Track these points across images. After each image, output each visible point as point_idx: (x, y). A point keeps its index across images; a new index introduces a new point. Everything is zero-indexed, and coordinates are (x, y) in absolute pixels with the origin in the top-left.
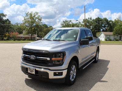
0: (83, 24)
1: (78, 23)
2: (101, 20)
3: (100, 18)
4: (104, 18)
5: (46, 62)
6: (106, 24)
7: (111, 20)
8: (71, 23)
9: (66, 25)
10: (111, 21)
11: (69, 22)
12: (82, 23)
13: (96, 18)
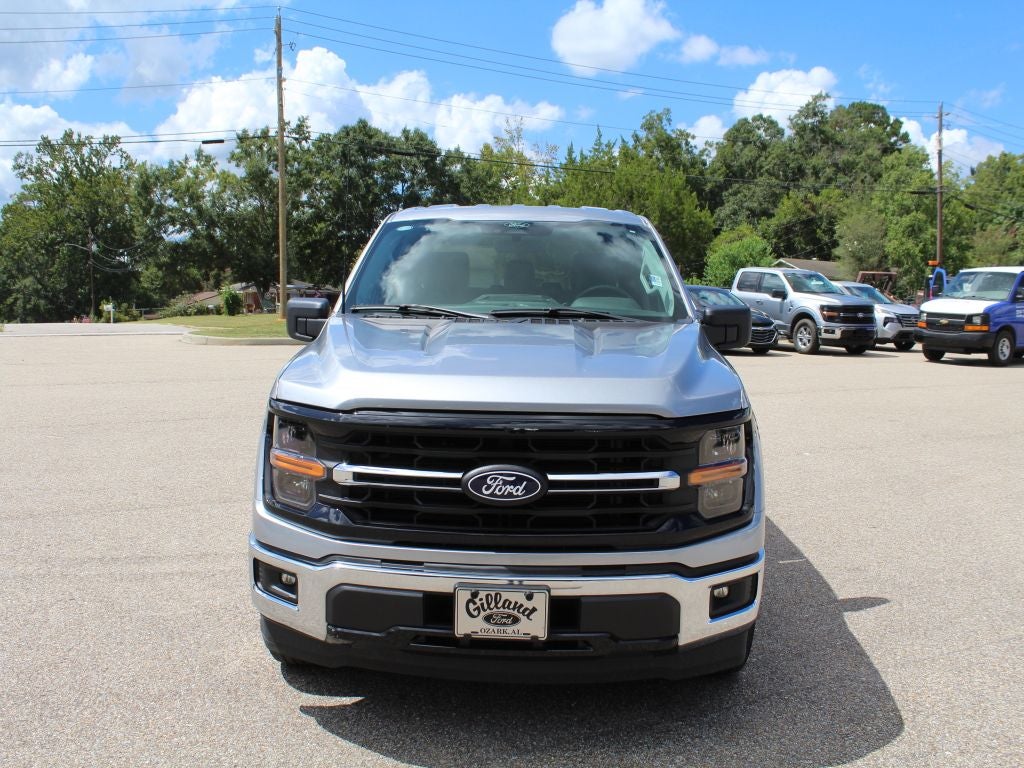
0: (240, 172)
1: (193, 163)
2: (386, 146)
3: (377, 131)
4: (405, 132)
5: (649, 510)
6: (422, 182)
7: (457, 150)
8: (113, 161)
9: (66, 174)
10: (457, 156)
11: (97, 153)
12: (223, 166)
13: (346, 131)
